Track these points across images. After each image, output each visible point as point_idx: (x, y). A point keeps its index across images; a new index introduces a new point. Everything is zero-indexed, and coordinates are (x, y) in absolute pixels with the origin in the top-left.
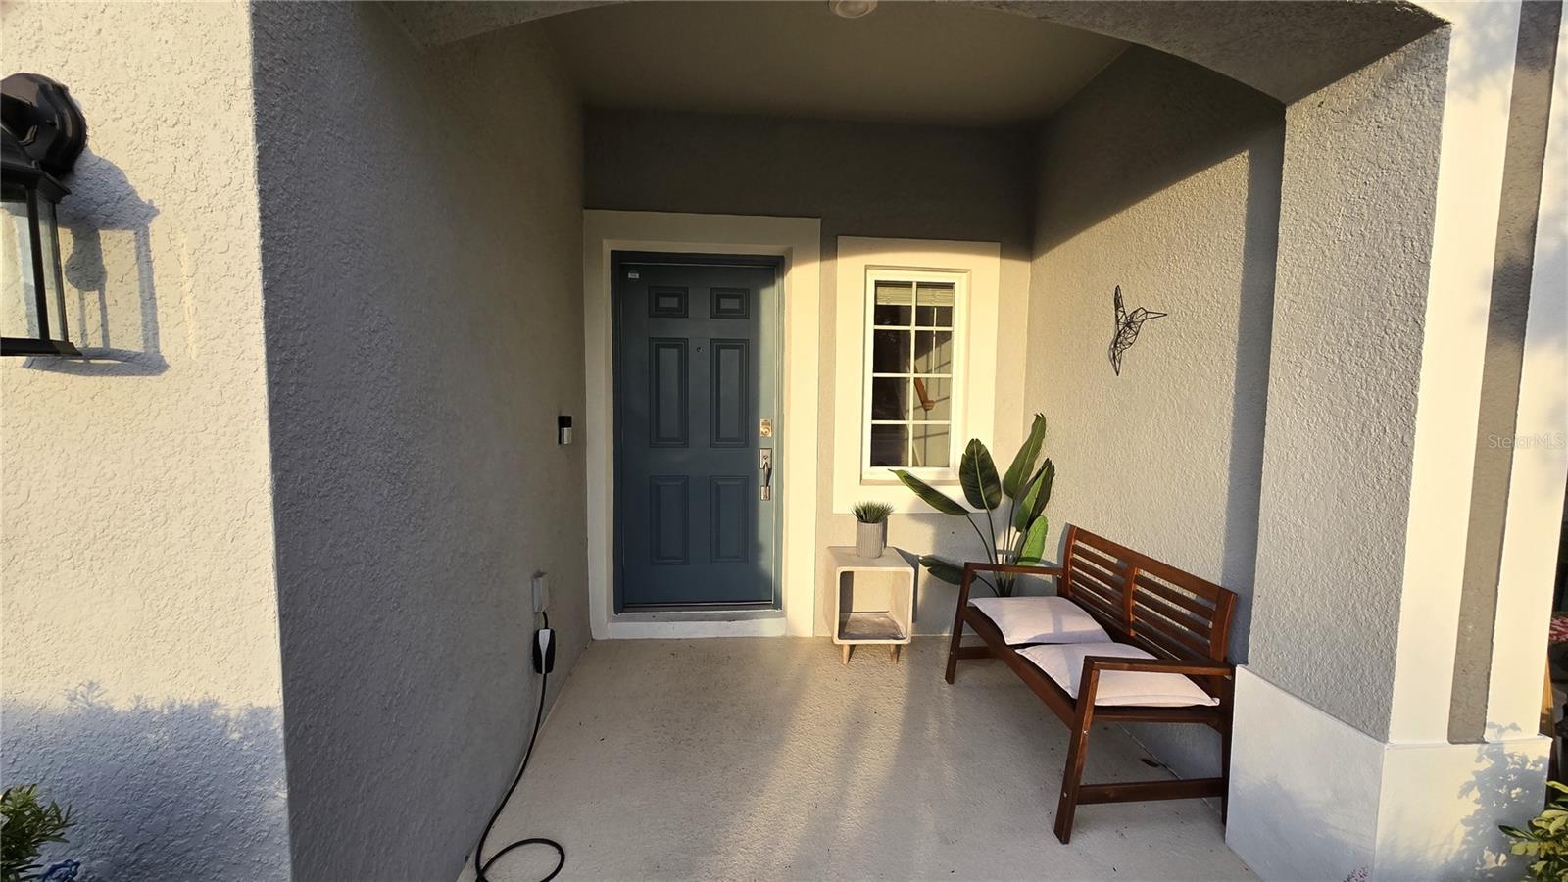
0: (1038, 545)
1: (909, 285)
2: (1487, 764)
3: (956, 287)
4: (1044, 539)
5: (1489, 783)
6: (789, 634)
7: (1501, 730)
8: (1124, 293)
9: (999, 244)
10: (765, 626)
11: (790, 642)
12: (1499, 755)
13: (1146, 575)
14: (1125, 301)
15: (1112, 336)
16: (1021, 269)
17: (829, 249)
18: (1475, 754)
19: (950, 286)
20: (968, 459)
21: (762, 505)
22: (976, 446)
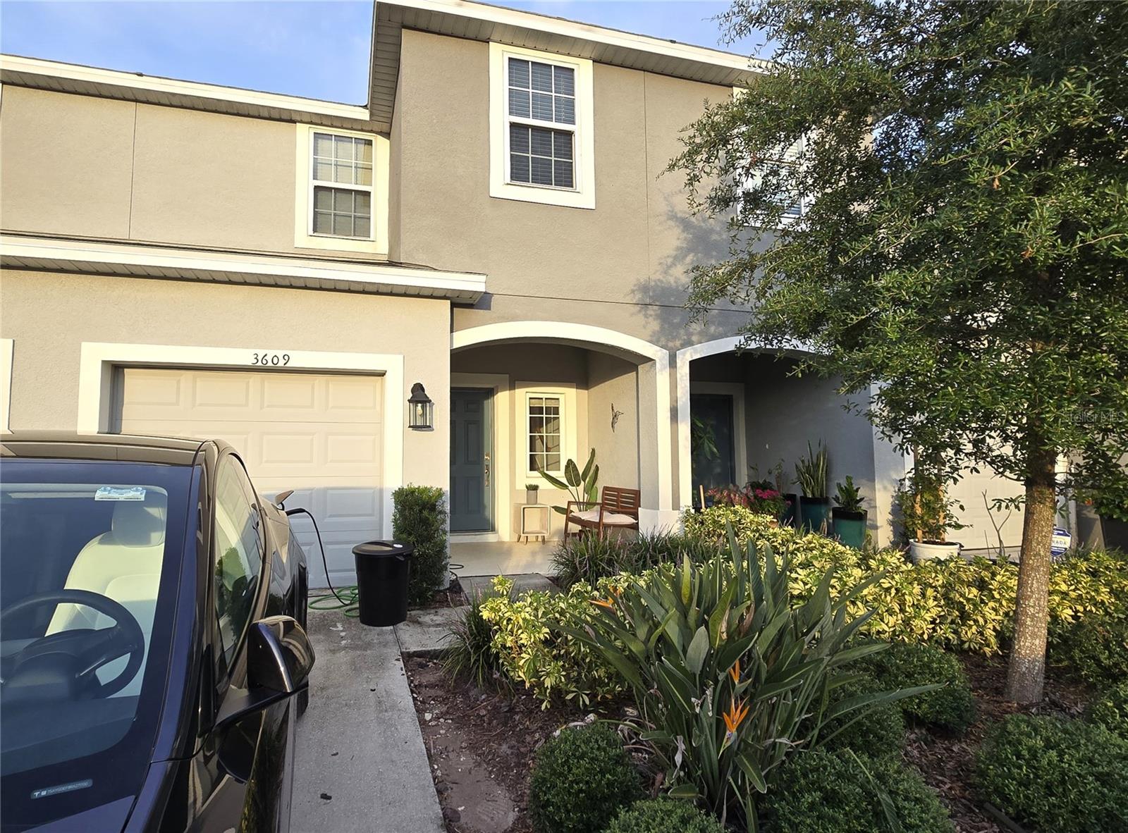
0: (595, 497)
1: (542, 399)
2: (680, 515)
3: (560, 399)
4: (596, 494)
6: (499, 541)
8: (614, 405)
9: (575, 384)
10: (490, 538)
11: (500, 544)
13: (623, 494)
14: (614, 407)
15: (612, 420)
16: (584, 392)
17: (512, 387)
18: (678, 513)
19: (557, 399)
20: (567, 467)
21: (486, 488)
22: (570, 462)
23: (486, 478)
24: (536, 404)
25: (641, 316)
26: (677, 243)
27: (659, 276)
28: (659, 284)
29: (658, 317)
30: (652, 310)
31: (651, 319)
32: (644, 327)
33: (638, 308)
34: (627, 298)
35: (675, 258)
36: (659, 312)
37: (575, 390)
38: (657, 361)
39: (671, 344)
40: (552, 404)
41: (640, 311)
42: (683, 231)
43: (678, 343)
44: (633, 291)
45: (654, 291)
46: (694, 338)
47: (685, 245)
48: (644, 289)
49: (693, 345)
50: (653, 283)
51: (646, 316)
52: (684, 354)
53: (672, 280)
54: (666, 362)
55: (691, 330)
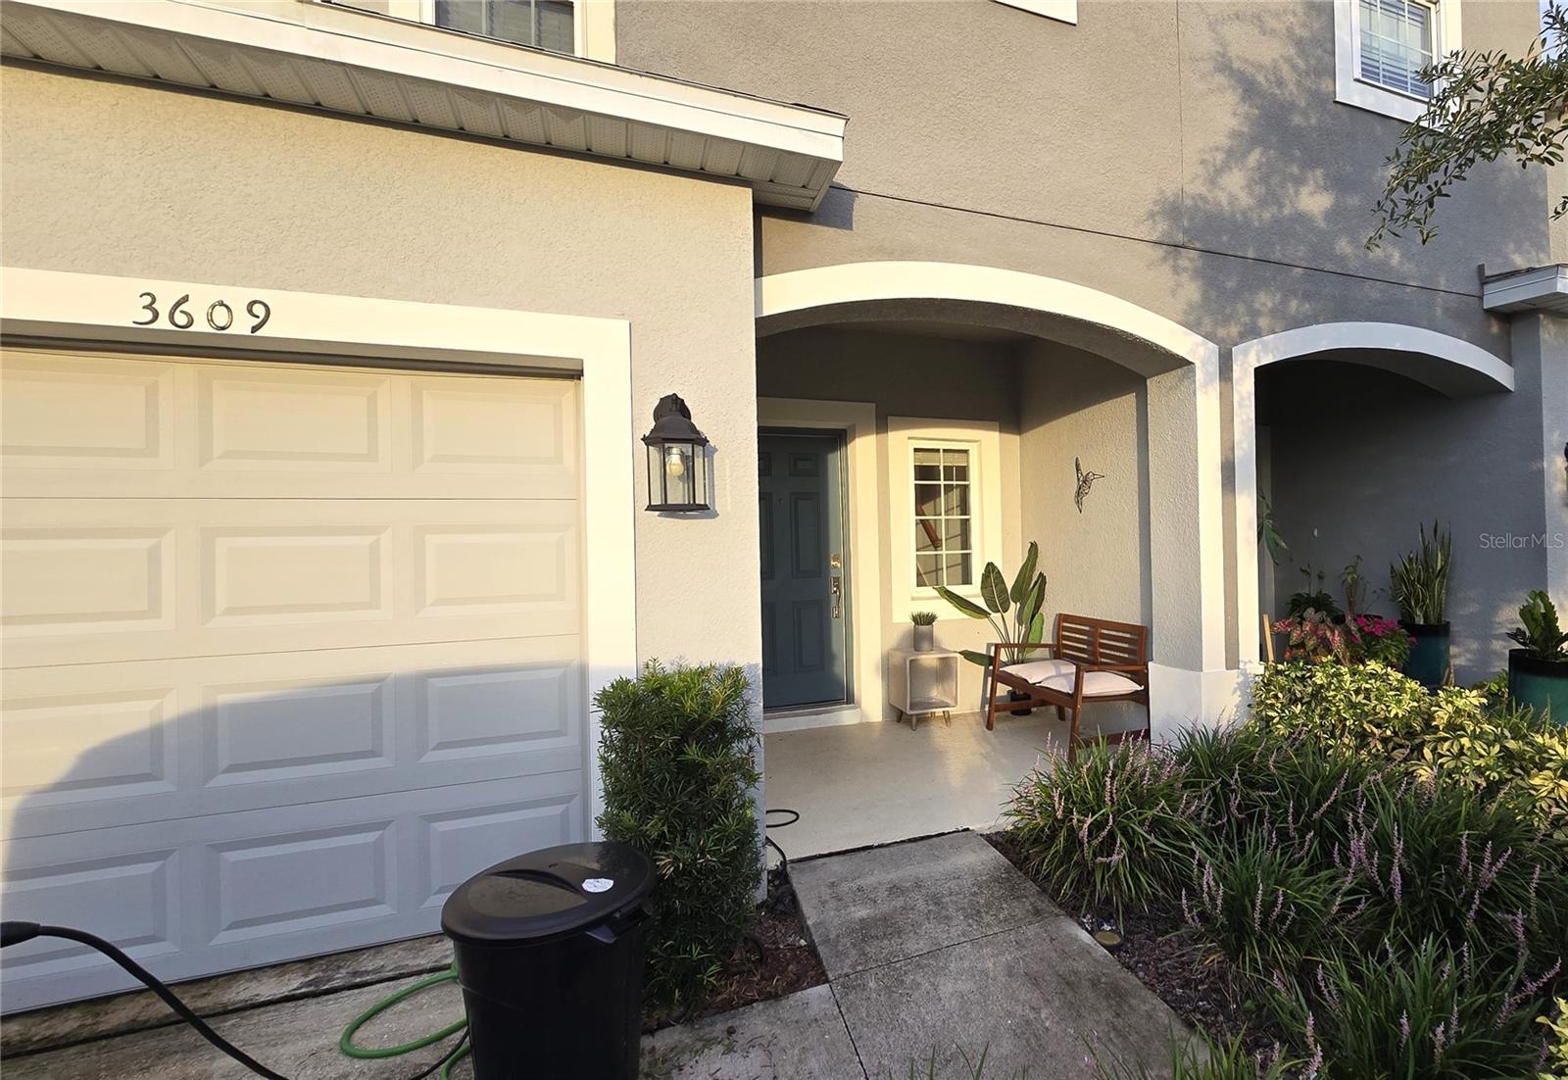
0: (1038, 634)
1: (938, 451)
2: (1241, 679)
3: (970, 452)
4: (1042, 628)
5: (1242, 687)
6: (864, 721)
7: (1245, 663)
8: (1080, 462)
9: (998, 423)
10: (846, 717)
11: (866, 726)
12: (1245, 674)
13: (1105, 632)
14: (1082, 467)
15: (1076, 489)
16: (1014, 440)
17: (882, 426)
18: (1236, 675)
19: (966, 452)
20: (986, 577)
21: (834, 622)
22: (990, 568)
23: (833, 603)
24: (928, 461)
25: (1166, 268)
26: (1233, 123)
27: (1198, 188)
28: (1199, 203)
29: (1198, 274)
30: (1189, 259)
31: (1185, 277)
32: (1173, 293)
33: (1160, 251)
34: (1143, 227)
35: (1230, 152)
36: (1199, 263)
37: (997, 434)
38: (1198, 364)
39: (1221, 332)
40: (957, 461)
41: (1164, 259)
42: (1243, 100)
43: (1234, 330)
44: (1152, 215)
45: (1191, 219)
46: (1263, 322)
47: (1245, 129)
48: (1173, 210)
49: (1260, 336)
50: (1189, 202)
51: (1176, 270)
52: (1245, 353)
53: (1224, 199)
54: (1214, 368)
55: (1257, 306)
